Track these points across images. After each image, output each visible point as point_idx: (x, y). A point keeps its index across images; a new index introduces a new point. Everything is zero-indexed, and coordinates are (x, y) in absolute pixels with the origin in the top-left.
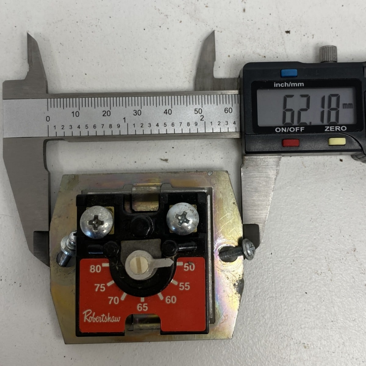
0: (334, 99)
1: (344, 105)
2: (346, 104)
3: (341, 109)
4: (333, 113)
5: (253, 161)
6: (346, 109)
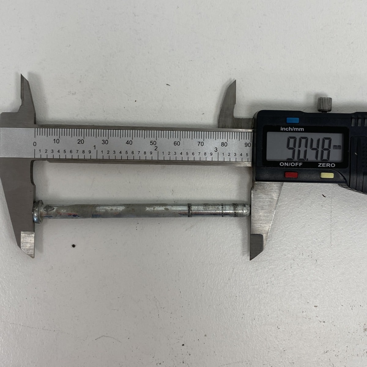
0: (327, 142)
1: (334, 146)
2: (336, 146)
3: (332, 149)
4: (326, 153)
5: (261, 186)
6: (336, 150)
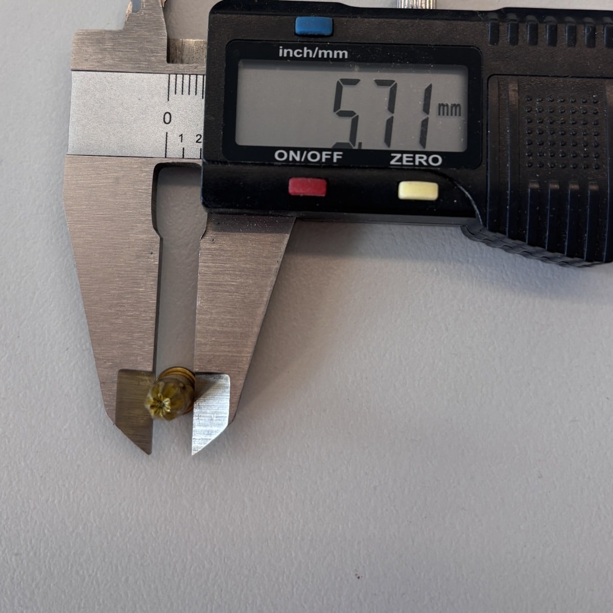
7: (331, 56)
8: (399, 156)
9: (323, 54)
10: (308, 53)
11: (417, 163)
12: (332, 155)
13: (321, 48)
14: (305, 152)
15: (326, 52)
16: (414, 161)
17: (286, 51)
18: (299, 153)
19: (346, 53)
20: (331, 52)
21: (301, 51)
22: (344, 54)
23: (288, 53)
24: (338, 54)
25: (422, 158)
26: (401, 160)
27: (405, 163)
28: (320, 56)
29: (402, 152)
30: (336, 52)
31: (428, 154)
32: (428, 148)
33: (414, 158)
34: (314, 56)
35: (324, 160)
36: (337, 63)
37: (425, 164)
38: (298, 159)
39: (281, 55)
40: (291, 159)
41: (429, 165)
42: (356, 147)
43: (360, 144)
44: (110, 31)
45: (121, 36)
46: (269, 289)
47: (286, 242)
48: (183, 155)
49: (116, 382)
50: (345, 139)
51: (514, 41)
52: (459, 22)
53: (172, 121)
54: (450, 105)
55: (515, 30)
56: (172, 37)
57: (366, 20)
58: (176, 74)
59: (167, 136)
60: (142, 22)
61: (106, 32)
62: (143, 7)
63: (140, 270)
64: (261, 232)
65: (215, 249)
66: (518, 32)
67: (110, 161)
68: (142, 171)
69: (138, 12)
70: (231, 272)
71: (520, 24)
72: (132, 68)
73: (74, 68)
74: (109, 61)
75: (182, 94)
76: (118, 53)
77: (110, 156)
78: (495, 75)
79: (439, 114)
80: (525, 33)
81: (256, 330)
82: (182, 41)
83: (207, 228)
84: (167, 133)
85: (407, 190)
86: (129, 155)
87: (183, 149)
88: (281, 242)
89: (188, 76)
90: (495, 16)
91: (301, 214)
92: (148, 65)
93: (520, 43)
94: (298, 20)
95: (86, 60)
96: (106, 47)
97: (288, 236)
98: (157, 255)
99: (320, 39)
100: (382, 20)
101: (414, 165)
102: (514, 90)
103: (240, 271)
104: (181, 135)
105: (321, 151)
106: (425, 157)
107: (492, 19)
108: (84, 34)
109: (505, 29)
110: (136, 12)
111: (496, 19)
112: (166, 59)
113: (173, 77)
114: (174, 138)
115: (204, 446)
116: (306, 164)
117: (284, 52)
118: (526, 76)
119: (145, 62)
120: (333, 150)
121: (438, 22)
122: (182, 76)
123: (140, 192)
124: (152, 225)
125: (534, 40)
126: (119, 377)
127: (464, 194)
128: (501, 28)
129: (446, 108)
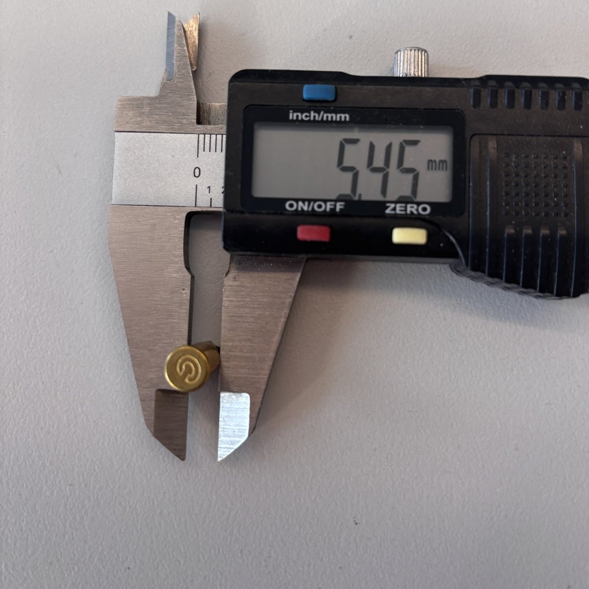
7: (334, 119)
8: (393, 206)
9: (327, 117)
10: (315, 117)
11: (408, 212)
12: (335, 205)
13: (326, 112)
14: (312, 203)
15: (330, 116)
16: (406, 210)
17: (295, 115)
18: (306, 203)
19: (347, 116)
20: (334, 115)
21: (308, 114)
22: (345, 117)
23: (297, 116)
24: (341, 117)
25: (413, 207)
26: (394, 209)
27: (398, 212)
28: (325, 119)
29: (396, 202)
30: (338, 116)
31: (418, 204)
32: (419, 199)
33: (406, 207)
34: (320, 119)
35: (328, 210)
36: (340, 124)
37: (415, 212)
38: (306, 208)
39: (291, 118)
40: (300, 209)
41: (419, 214)
42: (356, 198)
43: (360, 195)
44: (148, 98)
45: (157, 101)
46: (283, 320)
47: (298, 279)
48: (211, 205)
49: (154, 399)
50: (347, 191)
51: (494, 104)
52: (446, 89)
53: (201, 175)
54: (438, 161)
55: (494, 95)
56: (201, 101)
57: (365, 87)
58: (205, 134)
59: (196, 188)
60: (175, 89)
61: (145, 98)
62: (176, 76)
63: (173, 304)
64: (276, 272)
65: (236, 286)
66: (497, 97)
67: (148, 209)
68: (175, 219)
69: (172, 81)
70: (250, 305)
71: (499, 90)
72: (166, 129)
73: (117, 129)
74: (147, 123)
75: (210, 151)
76: (154, 116)
77: (148, 206)
78: (476, 134)
79: (428, 169)
80: (503, 97)
81: (272, 355)
82: (209, 105)
83: (229, 267)
84: (197, 185)
85: (400, 236)
86: (164, 205)
87: (211, 199)
88: (293, 279)
89: (215, 136)
90: (478, 83)
91: (310, 256)
92: (180, 126)
93: (499, 106)
94: (306, 88)
95: (127, 122)
96: (144, 111)
97: (299, 275)
98: (188, 291)
99: (325, 104)
100: (379, 87)
101: (406, 214)
102: (493, 148)
103: (258, 304)
104: (209, 187)
105: (325, 201)
106: (415, 206)
107: (474, 86)
108: (125, 100)
109: (486, 94)
110: (170, 80)
111: (478, 86)
112: (195, 121)
113: (202, 136)
114: (202, 190)
115: (228, 454)
116: (313, 213)
117: (293, 116)
118: (504, 135)
119: (178, 123)
120: (336, 201)
121: (428, 89)
122: (209, 135)
123: (173, 237)
124: (183, 266)
125: (511, 103)
126: (157, 395)
127: (449, 239)
128: (482, 93)
129: (434, 164)
